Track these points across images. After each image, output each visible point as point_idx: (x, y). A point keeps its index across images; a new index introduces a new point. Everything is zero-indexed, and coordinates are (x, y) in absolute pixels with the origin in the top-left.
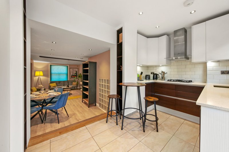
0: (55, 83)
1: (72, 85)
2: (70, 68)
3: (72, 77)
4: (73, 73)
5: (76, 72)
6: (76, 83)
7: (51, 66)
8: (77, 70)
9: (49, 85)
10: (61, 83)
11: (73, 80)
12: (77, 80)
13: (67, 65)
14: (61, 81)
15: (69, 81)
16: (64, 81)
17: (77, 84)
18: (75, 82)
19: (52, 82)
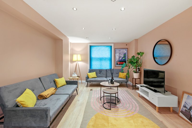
0: (95, 72)
1: (118, 77)
2: (115, 49)
3: (117, 64)
4: (120, 57)
5: (125, 54)
6: (125, 74)
7: (91, 46)
8: (125, 51)
9: (88, 74)
10: (102, 73)
11: (120, 68)
12: (126, 69)
13: (110, 44)
14: (102, 70)
15: (113, 70)
16: (106, 70)
17: (127, 78)
18: (123, 72)
19: (91, 71)
